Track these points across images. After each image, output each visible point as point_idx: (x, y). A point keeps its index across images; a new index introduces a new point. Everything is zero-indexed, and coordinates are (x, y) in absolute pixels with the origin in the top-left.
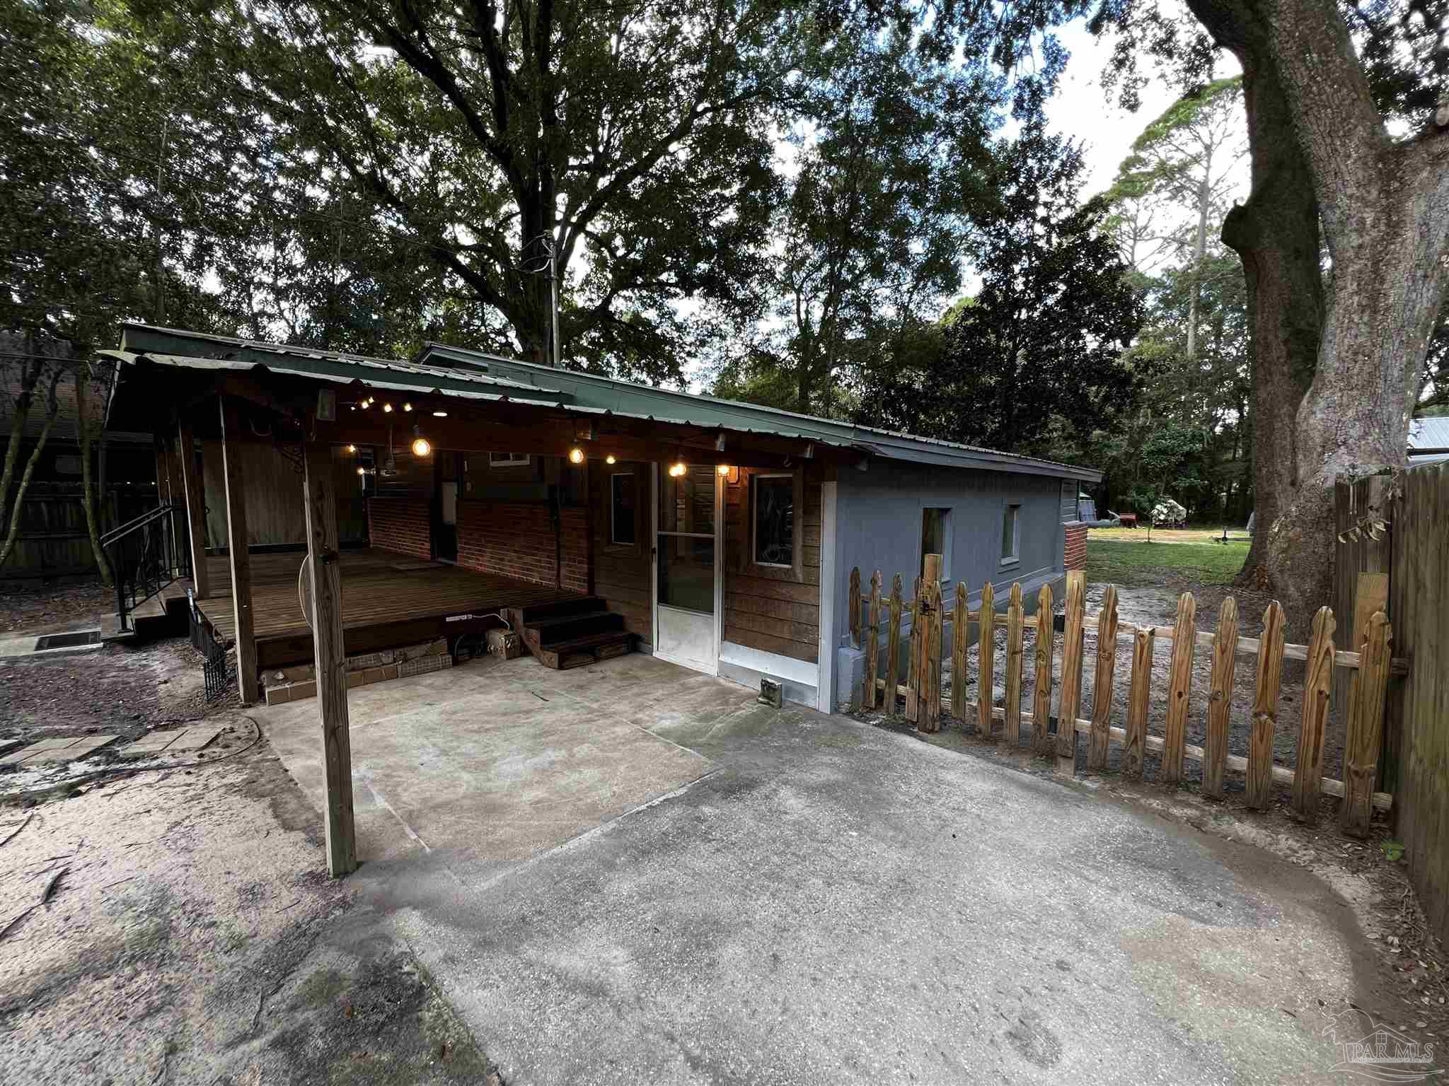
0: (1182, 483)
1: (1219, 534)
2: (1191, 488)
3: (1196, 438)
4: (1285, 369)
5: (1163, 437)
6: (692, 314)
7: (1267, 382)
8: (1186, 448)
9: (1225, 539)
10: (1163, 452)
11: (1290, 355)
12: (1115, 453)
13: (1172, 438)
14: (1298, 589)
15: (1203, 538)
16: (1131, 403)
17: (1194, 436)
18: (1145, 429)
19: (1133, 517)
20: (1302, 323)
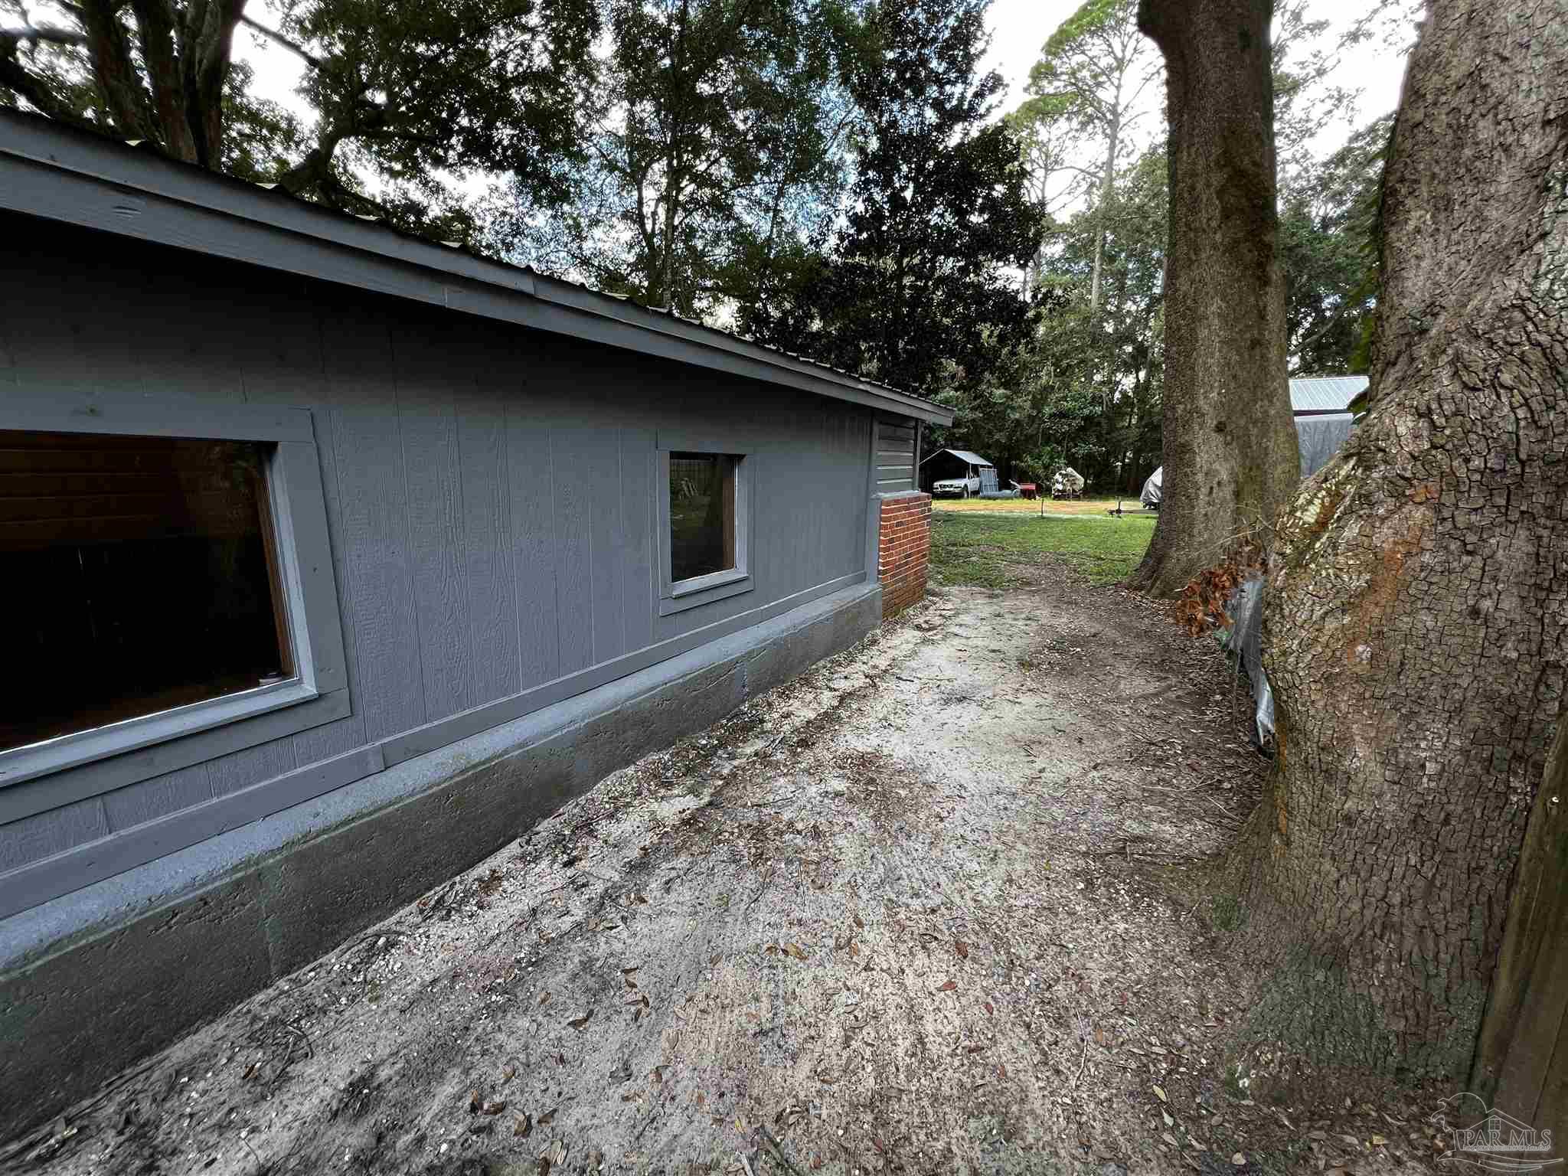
0: (1082, 450)
1: (1113, 504)
2: (1090, 456)
3: (1096, 400)
4: (1218, 237)
5: (1065, 398)
6: (482, 199)
7: (1192, 262)
8: (1086, 412)
9: (1119, 511)
10: (1063, 415)
11: (1226, 216)
12: (1017, 416)
13: (1074, 399)
14: (1387, 757)
15: (1097, 510)
16: (1027, 344)
17: (1094, 398)
18: (1048, 389)
19: (1033, 487)
20: (1246, 160)
